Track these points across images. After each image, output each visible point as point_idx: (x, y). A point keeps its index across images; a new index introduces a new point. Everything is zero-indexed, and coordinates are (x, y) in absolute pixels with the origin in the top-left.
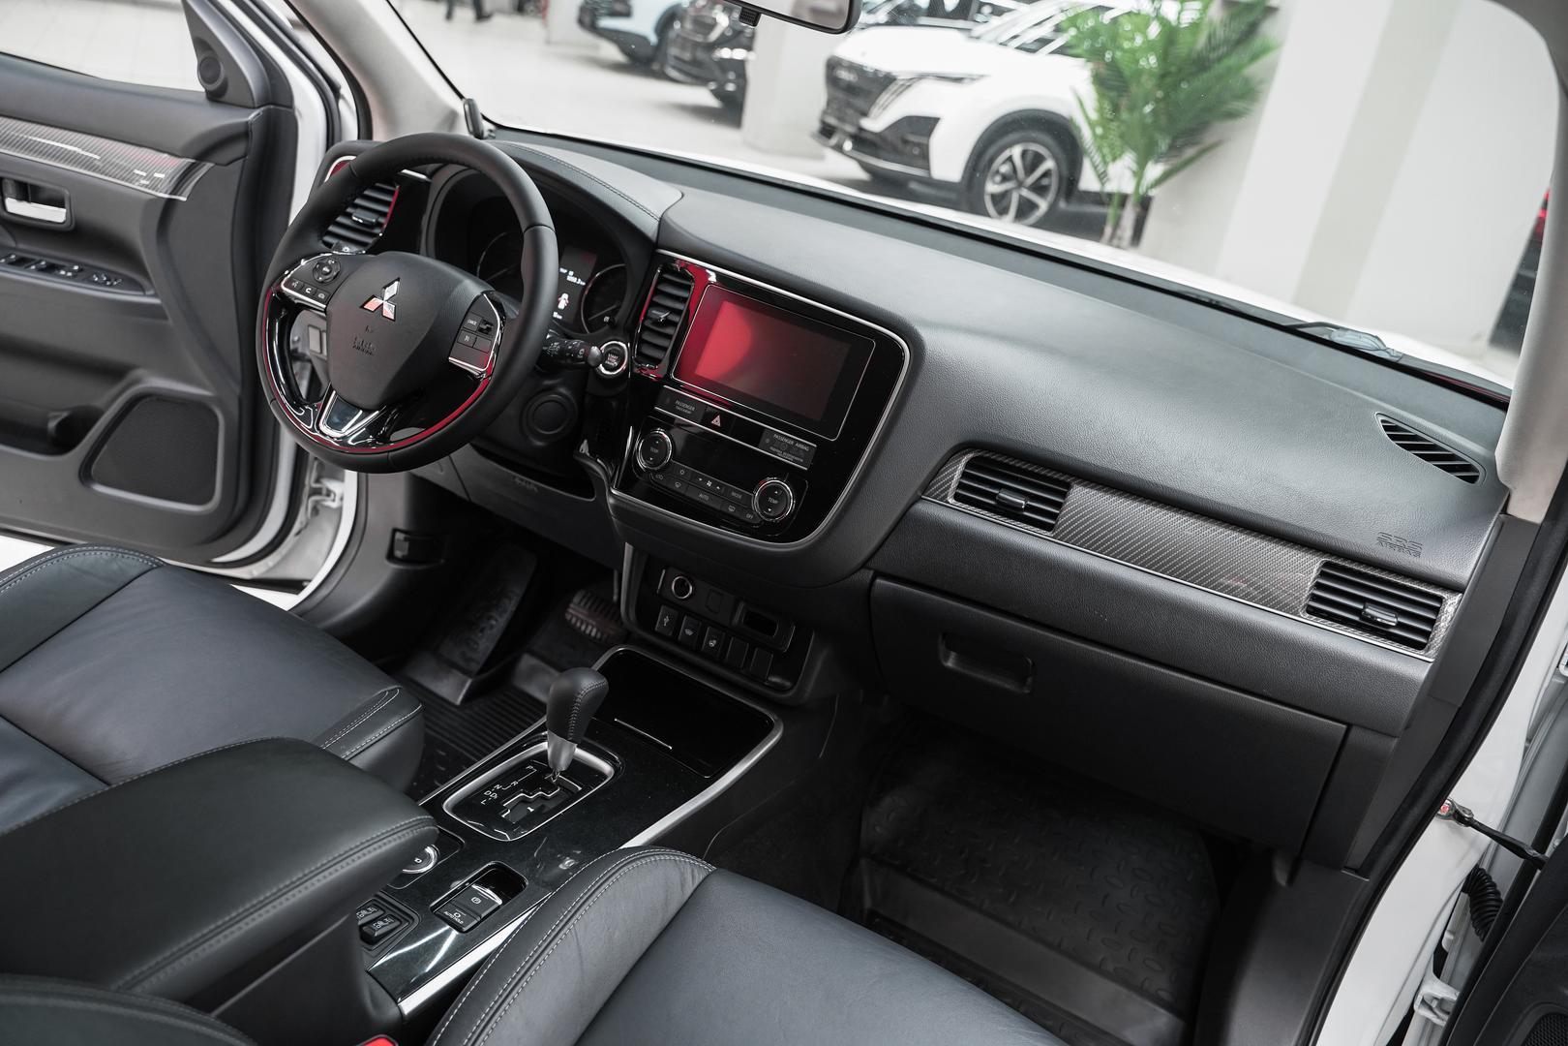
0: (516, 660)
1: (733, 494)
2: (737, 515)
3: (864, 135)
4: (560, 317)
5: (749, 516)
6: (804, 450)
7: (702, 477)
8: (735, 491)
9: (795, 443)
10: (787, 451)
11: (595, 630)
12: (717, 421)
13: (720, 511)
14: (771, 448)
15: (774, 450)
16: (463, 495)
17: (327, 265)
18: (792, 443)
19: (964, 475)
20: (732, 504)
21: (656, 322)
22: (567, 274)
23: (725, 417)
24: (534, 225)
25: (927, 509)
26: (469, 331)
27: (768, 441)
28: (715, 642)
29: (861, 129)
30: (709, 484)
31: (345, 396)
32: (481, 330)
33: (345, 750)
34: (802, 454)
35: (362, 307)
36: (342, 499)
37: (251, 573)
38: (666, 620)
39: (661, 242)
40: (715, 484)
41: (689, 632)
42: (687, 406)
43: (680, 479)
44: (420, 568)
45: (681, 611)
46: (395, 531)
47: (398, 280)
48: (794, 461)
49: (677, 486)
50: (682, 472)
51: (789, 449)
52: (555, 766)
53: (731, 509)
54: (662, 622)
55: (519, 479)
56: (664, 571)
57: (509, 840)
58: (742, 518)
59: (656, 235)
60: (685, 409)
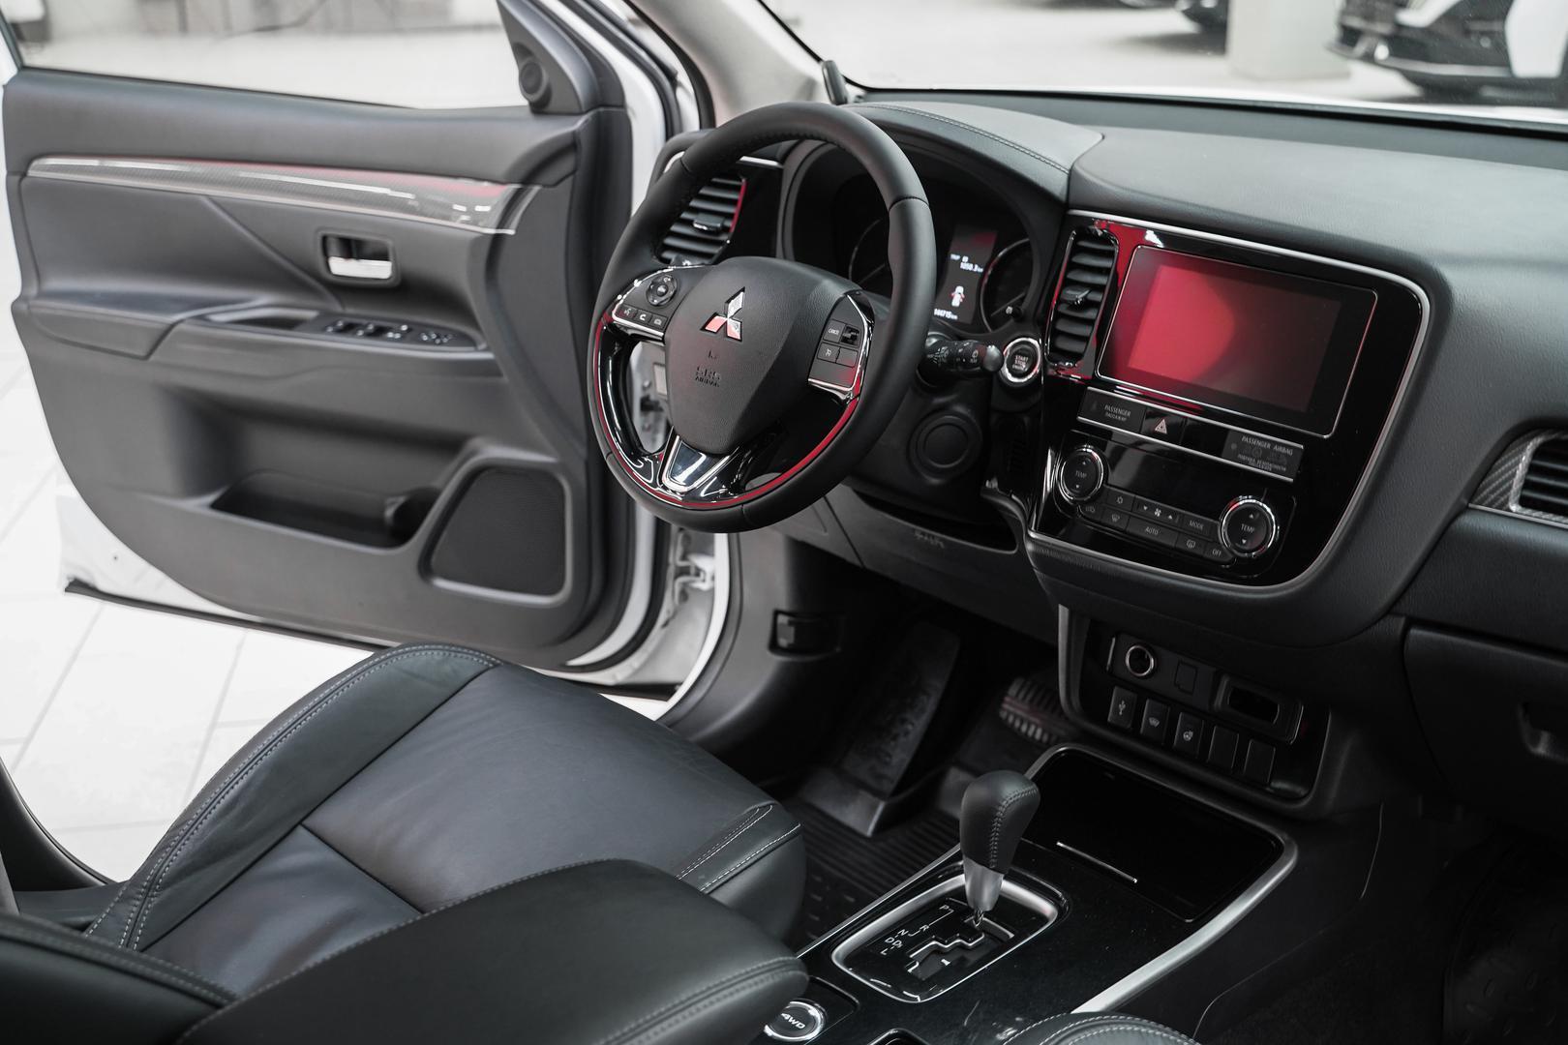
0: (941, 776)
1: (1192, 523)
2: (1199, 552)
3: (1405, 33)
4: (955, 317)
5: (1216, 552)
6: (1286, 455)
7: (1147, 504)
8: (1197, 520)
9: (1272, 447)
10: (1263, 458)
11: (1039, 731)
12: (1162, 427)
13: (1176, 549)
14: (1240, 456)
15: (1244, 458)
16: (857, 562)
17: (662, 283)
18: (1269, 446)
19: (1532, 469)
20: (1191, 537)
22: (961, 260)
23: (1172, 420)
24: (902, 198)
25: (1480, 522)
26: (831, 343)
27: (1234, 446)
28: (1191, 733)
29: (1400, 27)
30: (1158, 513)
31: (691, 440)
32: (845, 340)
33: (705, 881)
34: (1286, 462)
35: (703, 329)
36: (713, 578)
37: (614, 677)
38: (1122, 706)
39: (1072, 200)
40: (1165, 512)
41: (1154, 722)
42: (1121, 412)
43: (1118, 510)
44: (808, 659)
45: (1141, 693)
46: (777, 613)
47: (743, 290)
48: (1273, 471)
49: (1115, 520)
50: (1120, 501)
51: (1266, 455)
52: (977, 904)
53: (1191, 545)
54: (1117, 710)
55: (919, 532)
56: (1114, 640)
57: (919, 1000)
58: (1206, 555)
59: (1065, 193)
60: (1118, 415)
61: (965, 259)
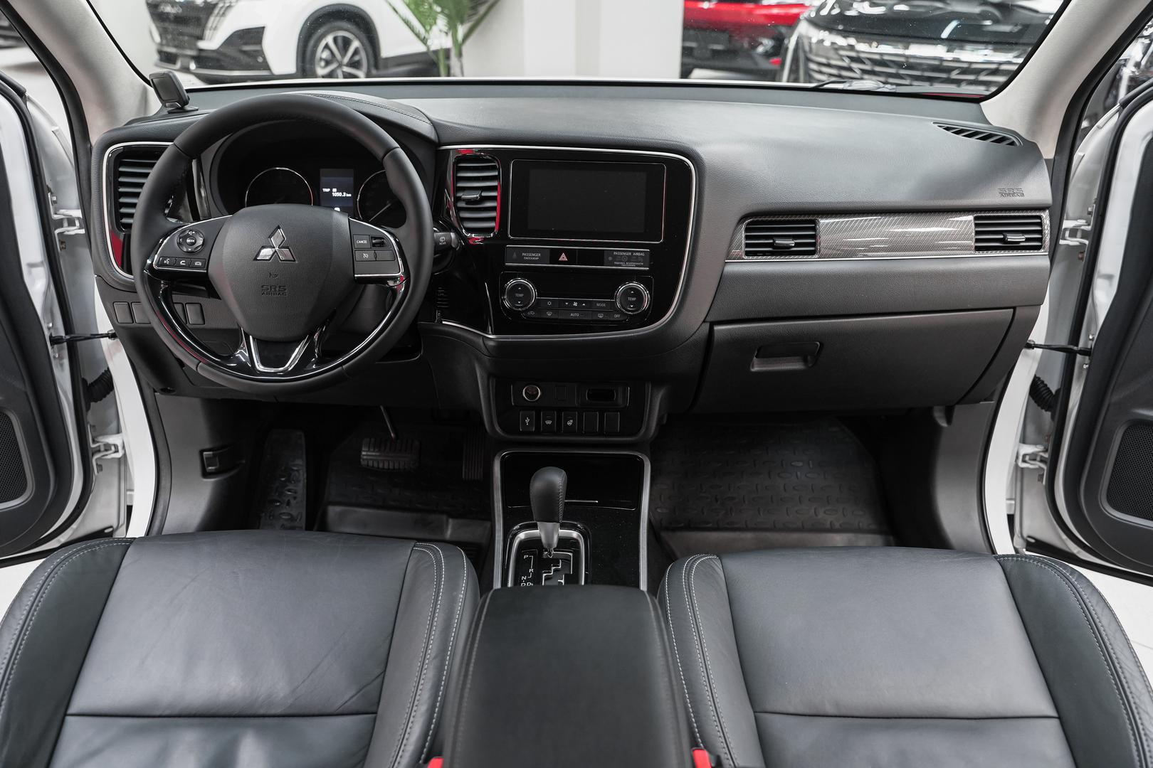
1: (598, 305)
2: (608, 318)
5: (617, 316)
6: (642, 256)
7: (567, 301)
8: (599, 302)
9: (632, 254)
10: (629, 261)
11: (391, 464)
12: (563, 257)
13: (592, 320)
14: (615, 263)
15: (618, 263)
18: (630, 254)
19: (747, 237)
20: (600, 312)
21: (468, 201)
22: (331, 192)
23: (567, 252)
25: (730, 269)
27: (610, 258)
28: (572, 421)
30: (575, 304)
32: (374, 245)
34: (642, 260)
35: (255, 259)
38: (529, 420)
40: (580, 303)
41: (548, 422)
42: (534, 255)
43: (550, 309)
44: (232, 473)
45: (538, 409)
46: (201, 452)
47: (279, 228)
48: (637, 266)
49: (549, 315)
50: (549, 303)
51: (630, 259)
52: (550, 545)
53: (601, 316)
54: (524, 423)
56: (513, 387)
58: (612, 319)
59: (436, 137)
60: (533, 257)
61: (335, 190)
